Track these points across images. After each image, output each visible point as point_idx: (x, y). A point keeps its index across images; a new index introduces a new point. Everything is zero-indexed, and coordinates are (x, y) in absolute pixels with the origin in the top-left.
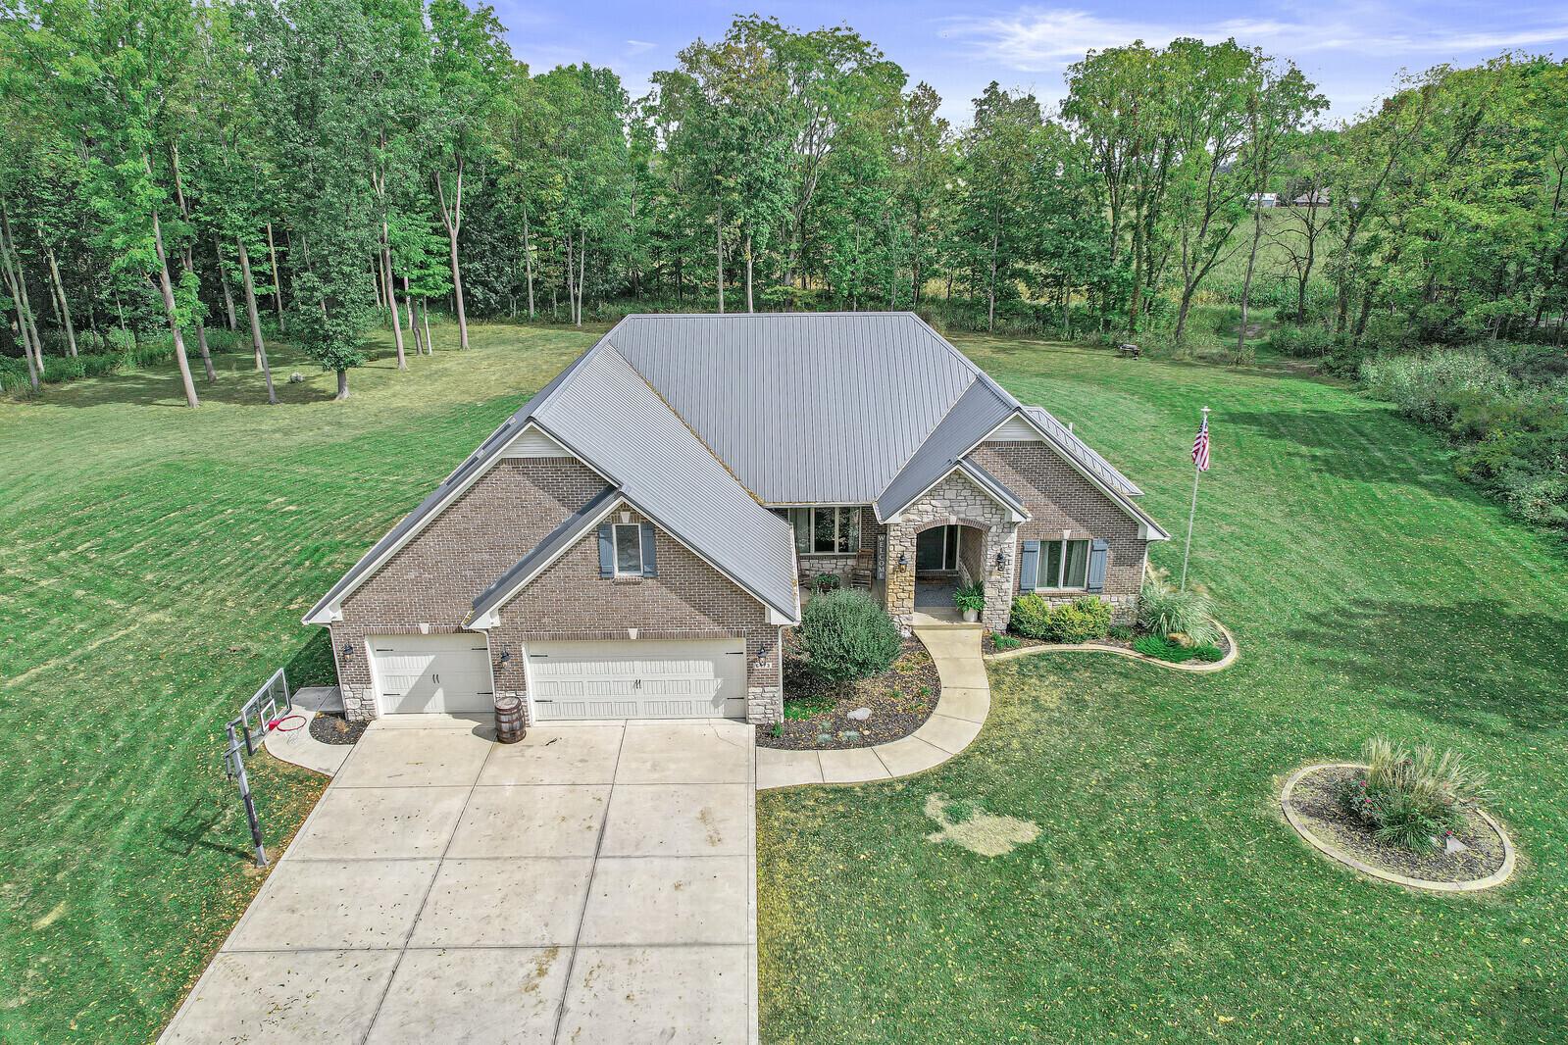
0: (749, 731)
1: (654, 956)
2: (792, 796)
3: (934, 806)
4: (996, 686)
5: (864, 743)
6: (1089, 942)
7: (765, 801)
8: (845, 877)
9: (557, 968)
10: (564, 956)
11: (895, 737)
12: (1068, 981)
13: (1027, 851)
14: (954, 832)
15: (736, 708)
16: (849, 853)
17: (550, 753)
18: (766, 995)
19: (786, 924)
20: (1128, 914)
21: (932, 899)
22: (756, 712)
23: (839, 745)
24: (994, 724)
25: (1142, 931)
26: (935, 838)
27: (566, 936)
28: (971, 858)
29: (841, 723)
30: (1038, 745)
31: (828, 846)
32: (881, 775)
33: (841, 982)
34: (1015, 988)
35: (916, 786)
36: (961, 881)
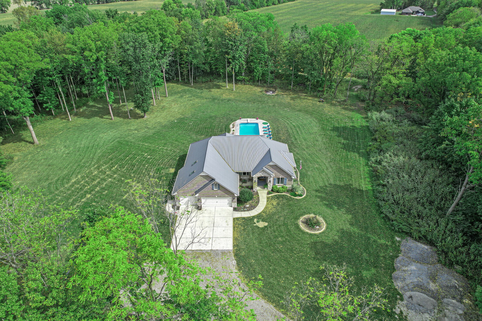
0: (232, 209)
1: (221, 239)
2: (237, 219)
3: (255, 220)
4: (267, 201)
5: (248, 210)
6: (270, 238)
7: (234, 219)
8: (243, 230)
9: (211, 240)
10: (211, 239)
11: (252, 210)
12: (266, 242)
13: (265, 227)
14: (257, 224)
15: (230, 205)
16: (244, 227)
17: (205, 212)
18: (233, 243)
19: (236, 235)
20: (275, 235)
21: (253, 233)
22: (233, 206)
23: (244, 211)
24: (266, 208)
25: (276, 237)
26: (255, 225)
27: (211, 236)
28: (258, 227)
29: (245, 207)
30: (271, 211)
31: (242, 226)
32: (249, 216)
33: (241, 242)
34: (260, 243)
35: (254, 217)
36: (257, 230)
